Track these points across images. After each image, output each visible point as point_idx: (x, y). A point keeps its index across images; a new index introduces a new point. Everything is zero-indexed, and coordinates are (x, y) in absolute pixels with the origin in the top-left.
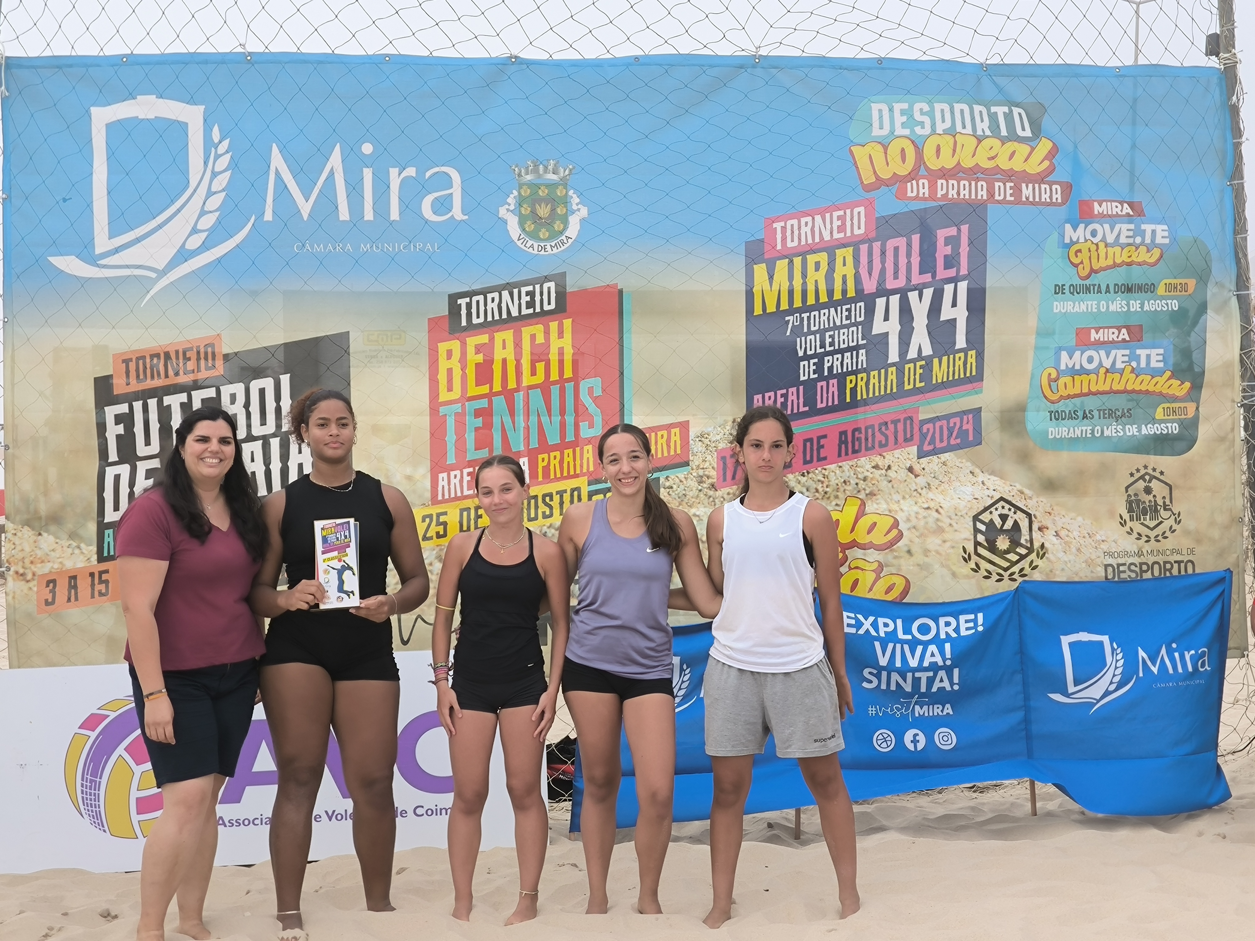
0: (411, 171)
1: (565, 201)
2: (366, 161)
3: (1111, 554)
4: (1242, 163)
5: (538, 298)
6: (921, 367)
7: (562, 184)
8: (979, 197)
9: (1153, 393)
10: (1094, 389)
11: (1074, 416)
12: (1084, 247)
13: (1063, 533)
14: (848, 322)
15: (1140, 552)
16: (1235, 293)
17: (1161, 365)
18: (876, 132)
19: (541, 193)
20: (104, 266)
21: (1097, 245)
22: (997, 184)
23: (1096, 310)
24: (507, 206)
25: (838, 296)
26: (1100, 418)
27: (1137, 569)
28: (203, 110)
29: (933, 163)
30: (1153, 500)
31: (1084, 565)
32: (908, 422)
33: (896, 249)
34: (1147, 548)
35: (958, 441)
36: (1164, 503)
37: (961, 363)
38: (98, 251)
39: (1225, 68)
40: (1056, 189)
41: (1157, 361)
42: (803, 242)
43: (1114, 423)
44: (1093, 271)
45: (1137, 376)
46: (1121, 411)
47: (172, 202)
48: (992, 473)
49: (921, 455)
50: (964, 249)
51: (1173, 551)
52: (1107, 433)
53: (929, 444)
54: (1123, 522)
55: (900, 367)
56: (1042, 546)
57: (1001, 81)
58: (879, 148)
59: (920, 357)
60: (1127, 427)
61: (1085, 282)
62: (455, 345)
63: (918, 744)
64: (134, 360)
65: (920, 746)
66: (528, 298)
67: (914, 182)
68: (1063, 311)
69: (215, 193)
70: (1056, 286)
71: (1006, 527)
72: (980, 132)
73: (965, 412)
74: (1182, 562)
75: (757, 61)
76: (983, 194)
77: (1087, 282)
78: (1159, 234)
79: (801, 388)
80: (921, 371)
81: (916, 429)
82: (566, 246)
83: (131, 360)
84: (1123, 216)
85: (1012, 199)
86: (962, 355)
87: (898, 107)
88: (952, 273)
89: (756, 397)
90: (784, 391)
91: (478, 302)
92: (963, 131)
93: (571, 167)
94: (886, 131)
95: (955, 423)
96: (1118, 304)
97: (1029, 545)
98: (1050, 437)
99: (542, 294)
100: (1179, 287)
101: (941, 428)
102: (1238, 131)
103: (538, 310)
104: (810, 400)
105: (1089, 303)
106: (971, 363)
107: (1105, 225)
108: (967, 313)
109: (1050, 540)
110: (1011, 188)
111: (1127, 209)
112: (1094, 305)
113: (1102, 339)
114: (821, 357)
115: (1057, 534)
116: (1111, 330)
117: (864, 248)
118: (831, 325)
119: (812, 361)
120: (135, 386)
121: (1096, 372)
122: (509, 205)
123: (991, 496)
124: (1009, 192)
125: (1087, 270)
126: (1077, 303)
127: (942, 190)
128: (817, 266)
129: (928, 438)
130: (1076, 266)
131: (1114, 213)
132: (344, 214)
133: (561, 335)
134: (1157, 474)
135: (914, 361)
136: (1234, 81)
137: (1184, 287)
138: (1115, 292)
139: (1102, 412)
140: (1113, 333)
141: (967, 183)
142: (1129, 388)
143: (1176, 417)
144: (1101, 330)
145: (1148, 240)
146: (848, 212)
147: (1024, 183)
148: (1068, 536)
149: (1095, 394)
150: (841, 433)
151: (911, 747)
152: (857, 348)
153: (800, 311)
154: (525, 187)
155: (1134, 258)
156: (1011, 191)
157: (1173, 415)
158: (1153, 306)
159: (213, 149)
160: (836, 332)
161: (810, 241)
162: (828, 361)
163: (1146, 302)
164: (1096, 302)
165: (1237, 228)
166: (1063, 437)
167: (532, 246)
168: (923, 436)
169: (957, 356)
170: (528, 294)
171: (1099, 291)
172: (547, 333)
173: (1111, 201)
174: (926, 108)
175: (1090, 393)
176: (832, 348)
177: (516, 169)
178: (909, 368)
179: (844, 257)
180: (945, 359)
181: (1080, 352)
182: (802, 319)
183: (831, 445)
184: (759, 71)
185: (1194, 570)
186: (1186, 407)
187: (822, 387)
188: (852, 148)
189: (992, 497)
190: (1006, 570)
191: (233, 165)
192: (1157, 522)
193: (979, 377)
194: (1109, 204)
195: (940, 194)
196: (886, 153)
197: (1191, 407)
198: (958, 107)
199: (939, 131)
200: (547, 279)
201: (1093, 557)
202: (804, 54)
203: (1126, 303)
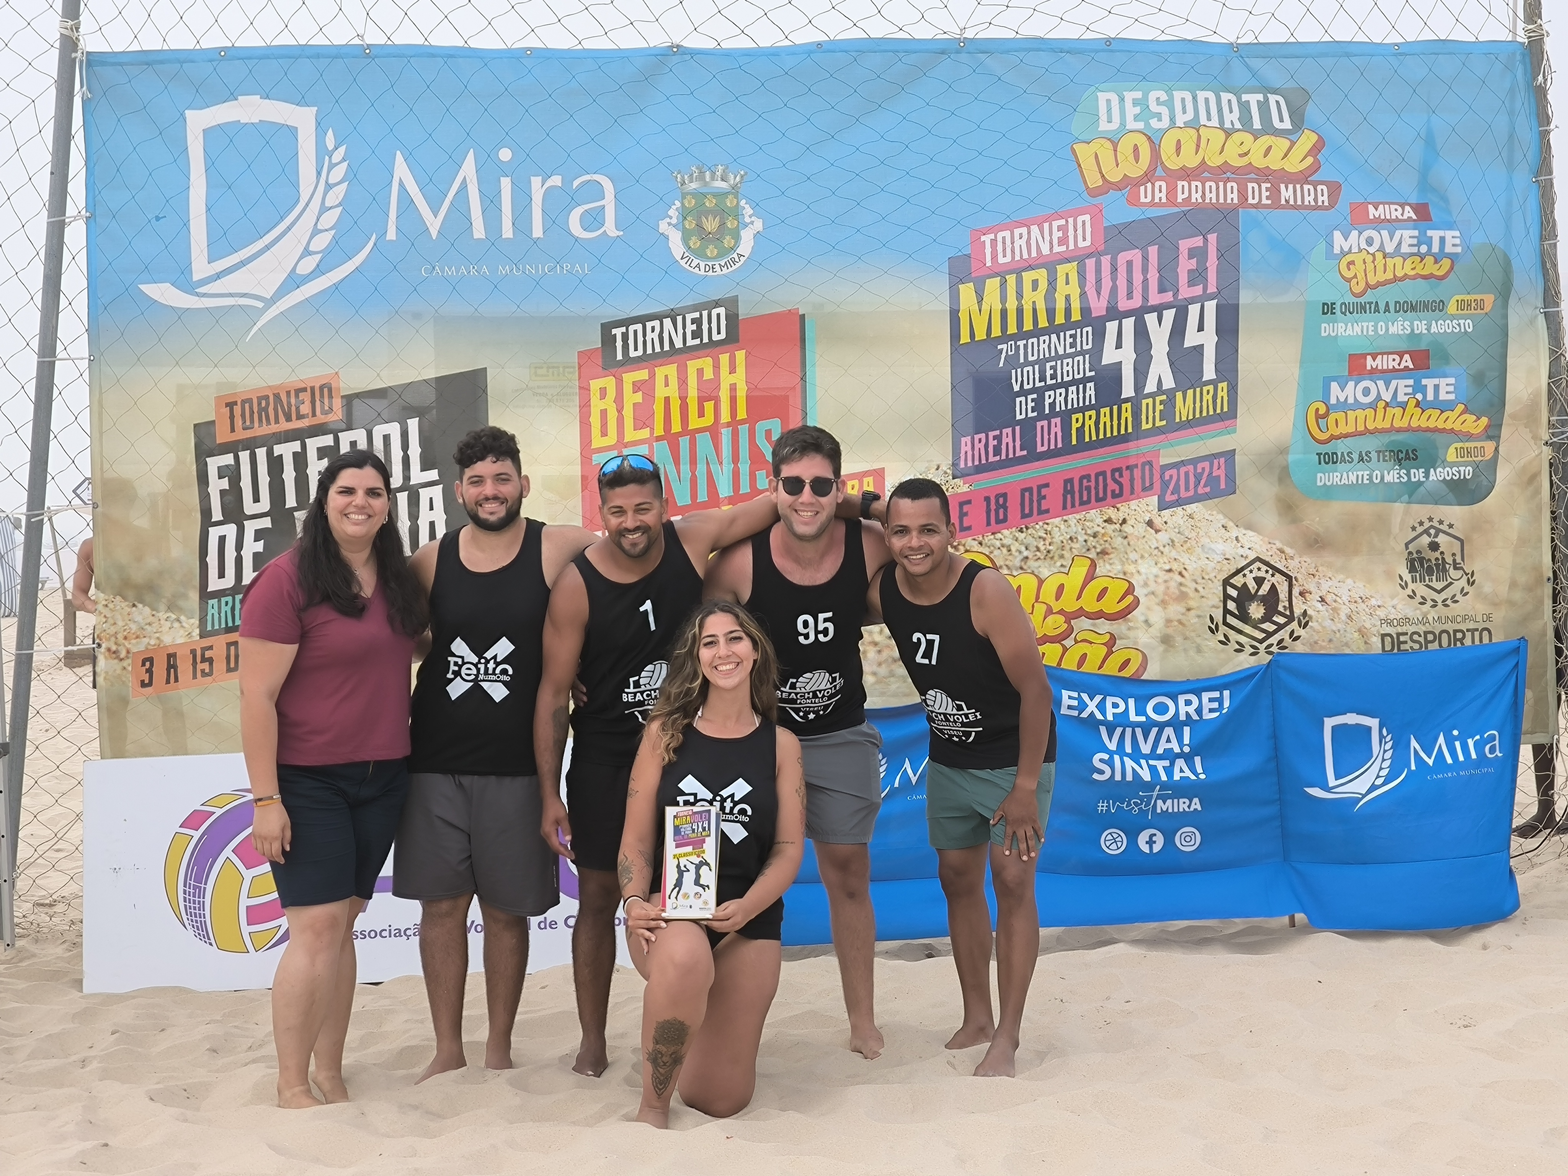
0: (556, 180)
1: (736, 212)
2: (503, 169)
3: (1390, 623)
4: (1550, 155)
5: (705, 327)
6: (1161, 402)
7: (732, 194)
8: (1229, 201)
9: (1443, 431)
10: (1371, 426)
11: (1347, 458)
12: (1358, 259)
13: (1329, 598)
14: (1073, 350)
15: (1425, 619)
16: (1542, 310)
17: (1452, 397)
18: (1104, 126)
19: (707, 204)
20: (204, 295)
21: (1373, 255)
22: (1250, 185)
23: (1373, 333)
24: (668, 220)
25: (1060, 319)
26: (1379, 461)
27: (1422, 640)
28: (315, 112)
29: (1172, 162)
30: (1440, 558)
31: (1356, 635)
32: (1147, 467)
33: (1130, 263)
34: (1432, 614)
35: (1208, 489)
36: (1454, 560)
37: (1210, 397)
38: (196, 277)
39: (1529, 42)
40: (1322, 190)
41: (1447, 393)
42: (1017, 258)
43: (1397, 467)
44: (1368, 286)
45: (1423, 411)
46: (1404, 452)
47: (282, 219)
48: (1249, 527)
49: (1163, 506)
50: (1212, 262)
51: (1465, 618)
52: (1388, 478)
53: (1172, 493)
54: (1403, 584)
55: (1136, 403)
56: (1305, 613)
57: (1255, 63)
58: (1108, 145)
59: (1160, 390)
60: (1412, 471)
61: (1359, 300)
62: (609, 383)
63: (1154, 845)
64: (239, 403)
65: (1157, 848)
66: (694, 327)
67: (1149, 185)
68: (1333, 334)
69: (331, 208)
70: (1324, 304)
71: (1260, 593)
72: (1228, 125)
73: (1215, 456)
74: (1477, 630)
75: (962, 44)
76: (1233, 197)
77: (1362, 300)
78: (1449, 242)
79: (1018, 428)
80: (1162, 407)
81: (1156, 477)
82: (738, 265)
83: (235, 403)
84: (1405, 220)
85: (1269, 202)
86: (1211, 388)
87: (1129, 96)
88: (1198, 290)
89: (963, 440)
90: (997, 432)
91: (635, 332)
92: (1209, 124)
93: (742, 173)
94: (1115, 125)
95: (1203, 469)
96: (1399, 325)
97: (1288, 613)
98: (1319, 484)
99: (710, 322)
100: (1473, 304)
101: (1187, 474)
102: (1545, 116)
103: (706, 340)
104: (1028, 443)
105: (1365, 324)
106: (1222, 397)
107: (1382, 232)
108: (1216, 339)
109: (1314, 607)
110: (1267, 189)
111: (1409, 213)
112: (1370, 326)
113: (1380, 367)
114: (1040, 393)
115: (1322, 600)
116: (1391, 357)
117: (1090, 263)
118: (1053, 354)
119: (1030, 397)
120: (241, 435)
121: (1373, 406)
122: (671, 218)
123: (1245, 556)
124: (1265, 194)
125: (1362, 285)
126: (1350, 324)
127: (1183, 194)
128: (1035, 284)
129: (1171, 487)
130: (1349, 280)
131: (1394, 217)
132: (479, 231)
133: (733, 370)
134: (1444, 527)
135: (1152, 395)
136: (1540, 58)
137: (1480, 305)
138: (1396, 312)
139: (1381, 454)
140: (1394, 360)
141: (1213, 185)
142: (1414, 424)
143: (1471, 459)
144: (1380, 357)
145: (1435, 249)
146: (1071, 220)
147: (1283, 183)
148: (1335, 601)
149: (1372, 433)
150: (1066, 482)
151: (1146, 849)
152: (1085, 380)
153: (1015, 337)
154: (689, 197)
155: (1419, 271)
156: (1268, 194)
157: (1468, 457)
158: (1443, 327)
159: (327, 158)
160: (1059, 362)
161: (1025, 256)
162: (1050, 396)
163: (1434, 322)
164: (1373, 324)
165: (1544, 233)
166: (1335, 483)
167: (698, 266)
168: (1165, 484)
169: (1205, 389)
170: (693, 321)
171: (1377, 311)
172: (716, 367)
173: (1389, 204)
174: (1164, 97)
175: (1367, 432)
176: (1054, 381)
177: (679, 176)
178: (1147, 404)
179: (1067, 274)
180: (1190, 392)
181: (1353, 382)
182: (1017, 348)
183: (1053, 496)
184: (963, 57)
185: (1490, 640)
186: (1483, 447)
187: (1042, 427)
188: (1074, 146)
189: (1247, 557)
190: (1261, 642)
191: (351, 176)
192: (1446, 583)
193: (1232, 414)
194: (1387, 206)
195: (1180, 198)
196: (1115, 151)
197: (1490, 446)
198: (1201, 95)
199: (1180, 123)
200: (717, 304)
201: (1368, 625)
202: (1018, 36)
203: (1409, 324)
